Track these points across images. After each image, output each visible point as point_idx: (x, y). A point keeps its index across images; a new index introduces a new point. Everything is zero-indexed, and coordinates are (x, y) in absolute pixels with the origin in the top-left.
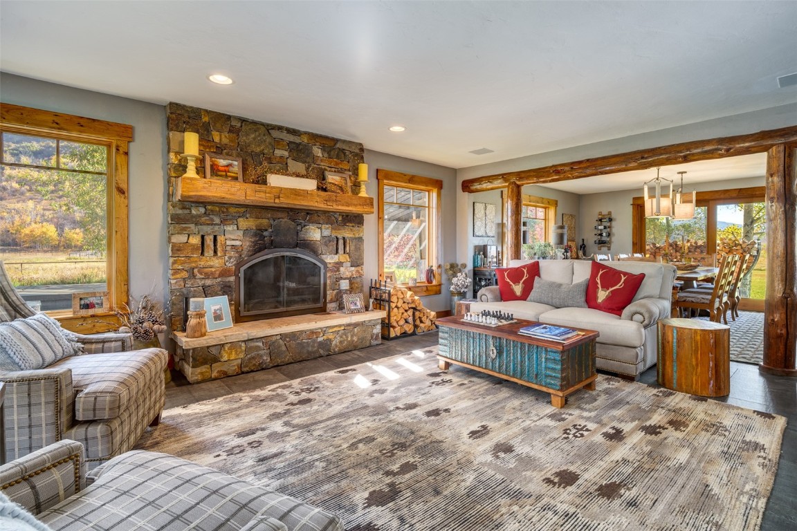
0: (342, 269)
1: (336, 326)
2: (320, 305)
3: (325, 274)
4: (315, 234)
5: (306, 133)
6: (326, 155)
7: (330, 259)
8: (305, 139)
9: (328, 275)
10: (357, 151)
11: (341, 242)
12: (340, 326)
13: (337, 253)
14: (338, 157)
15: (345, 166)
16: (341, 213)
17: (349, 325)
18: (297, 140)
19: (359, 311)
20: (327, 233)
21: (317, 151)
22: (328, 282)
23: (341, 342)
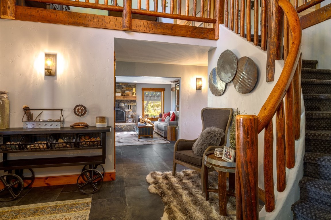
0: (130, 113)
1: (124, 125)
2: (124, 121)
3: (125, 114)
4: (123, 105)
5: (121, 83)
6: (126, 87)
7: (127, 110)
8: (120, 84)
9: (126, 114)
10: (134, 85)
11: (130, 107)
12: (125, 125)
13: (129, 109)
14: (129, 87)
15: (131, 89)
16: (130, 100)
17: (127, 125)
18: (119, 85)
19: (131, 122)
20: (126, 104)
21: (124, 86)
22: (126, 116)
23: (125, 129)
